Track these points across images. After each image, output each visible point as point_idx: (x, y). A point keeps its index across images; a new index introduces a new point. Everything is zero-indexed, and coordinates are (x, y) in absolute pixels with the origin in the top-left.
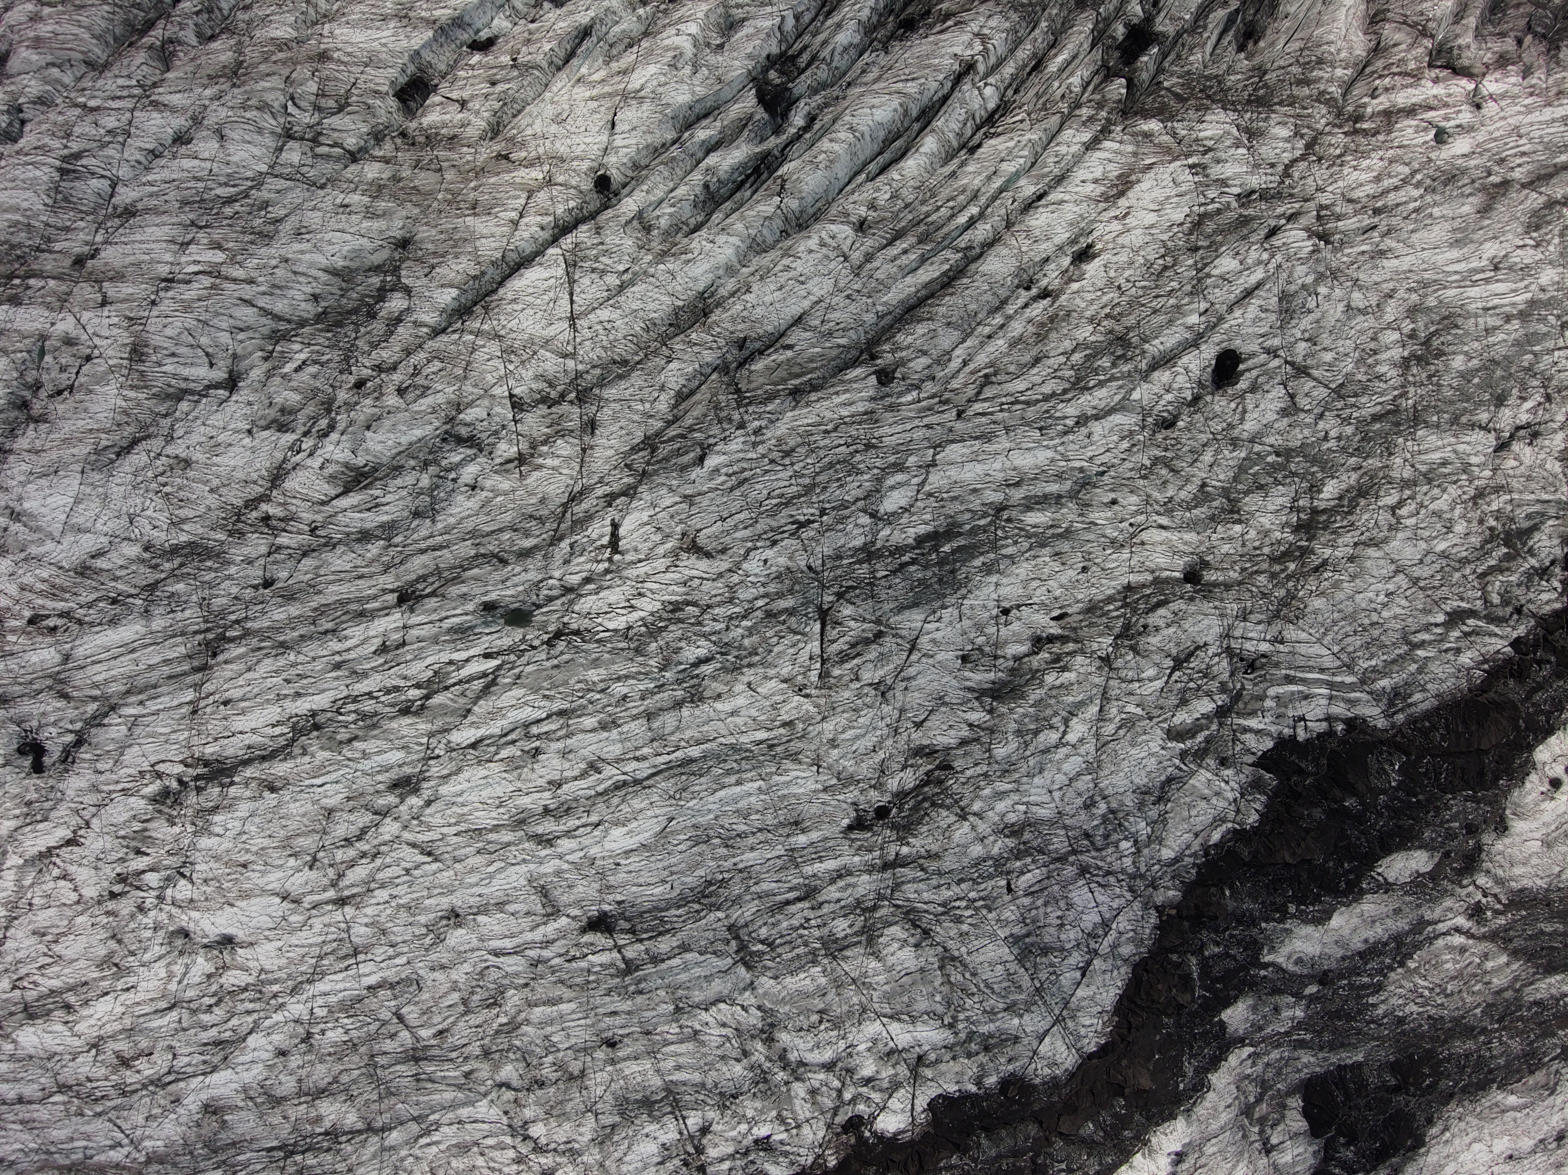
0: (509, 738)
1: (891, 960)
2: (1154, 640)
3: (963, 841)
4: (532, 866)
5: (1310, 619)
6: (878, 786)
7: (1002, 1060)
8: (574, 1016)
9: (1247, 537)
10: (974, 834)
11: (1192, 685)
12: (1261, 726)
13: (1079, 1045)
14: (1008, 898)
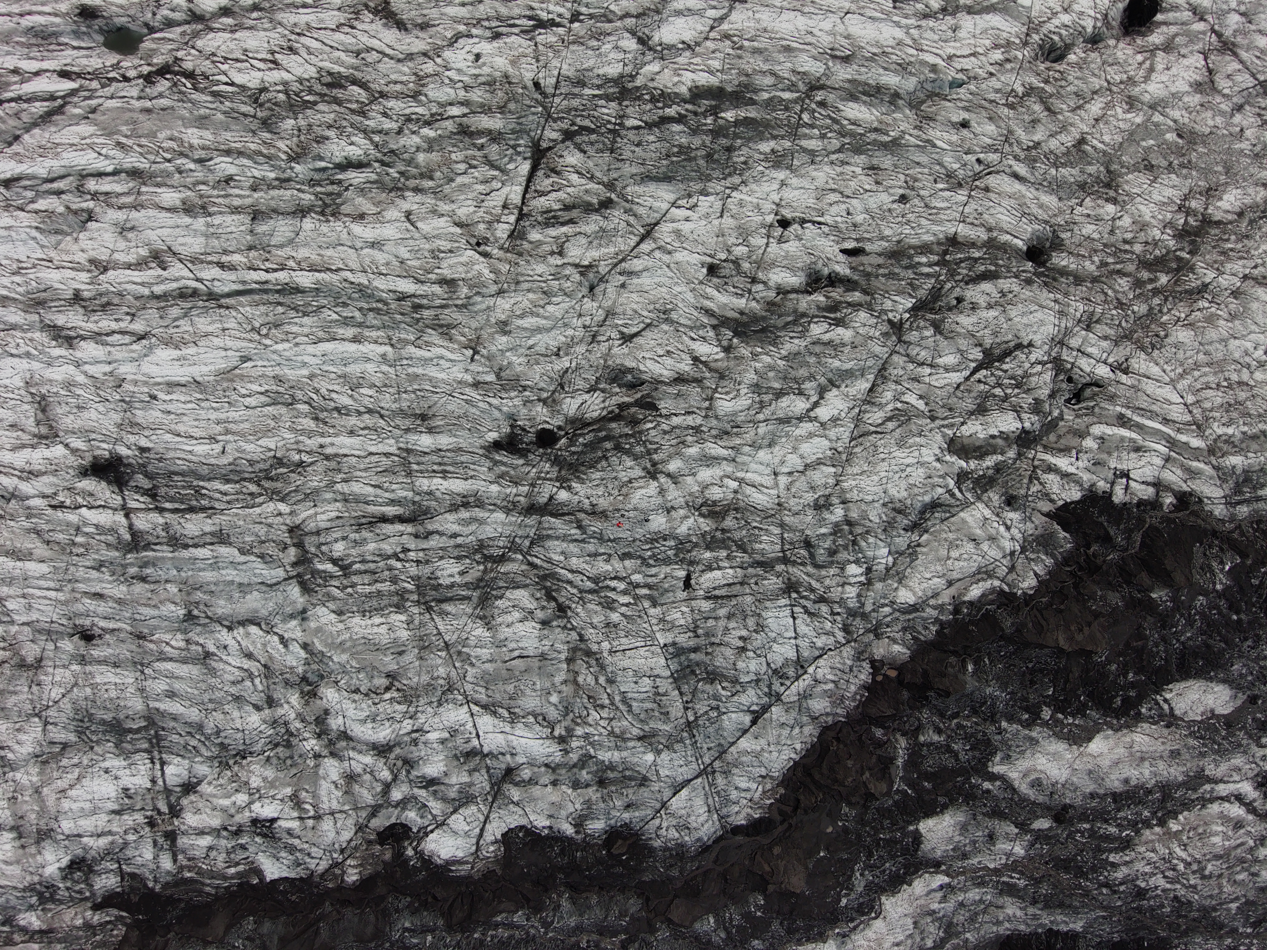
0: (55, 185)
1: (504, 632)
2: (966, 321)
3: (643, 505)
4: (36, 365)
5: (1168, 351)
6: (551, 402)
7: (618, 803)
8: (42, 583)
9: (1118, 223)
10: (660, 500)
11: (998, 391)
12: (1071, 470)
13: (724, 811)
14: (683, 595)
